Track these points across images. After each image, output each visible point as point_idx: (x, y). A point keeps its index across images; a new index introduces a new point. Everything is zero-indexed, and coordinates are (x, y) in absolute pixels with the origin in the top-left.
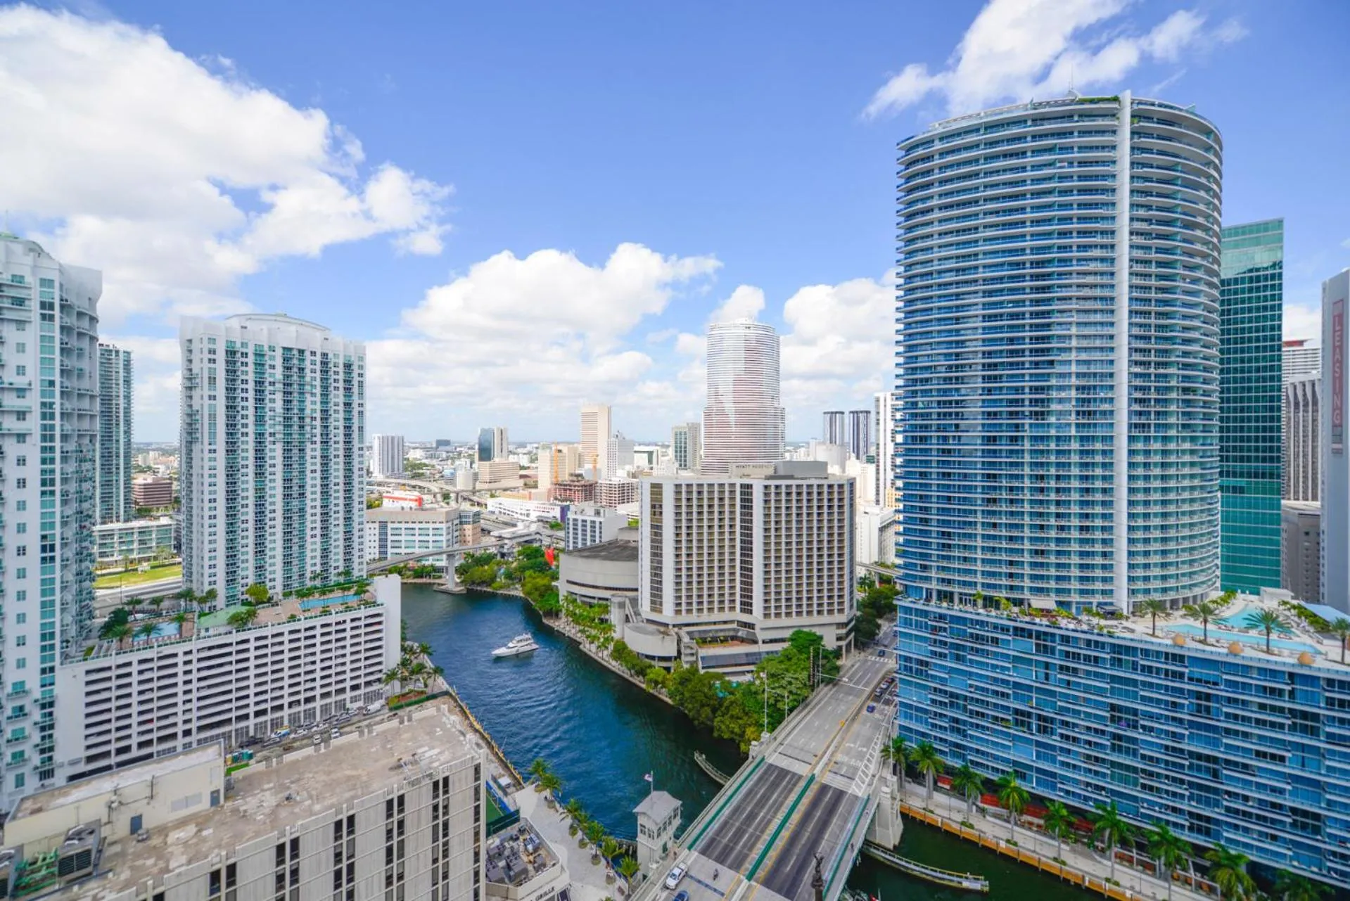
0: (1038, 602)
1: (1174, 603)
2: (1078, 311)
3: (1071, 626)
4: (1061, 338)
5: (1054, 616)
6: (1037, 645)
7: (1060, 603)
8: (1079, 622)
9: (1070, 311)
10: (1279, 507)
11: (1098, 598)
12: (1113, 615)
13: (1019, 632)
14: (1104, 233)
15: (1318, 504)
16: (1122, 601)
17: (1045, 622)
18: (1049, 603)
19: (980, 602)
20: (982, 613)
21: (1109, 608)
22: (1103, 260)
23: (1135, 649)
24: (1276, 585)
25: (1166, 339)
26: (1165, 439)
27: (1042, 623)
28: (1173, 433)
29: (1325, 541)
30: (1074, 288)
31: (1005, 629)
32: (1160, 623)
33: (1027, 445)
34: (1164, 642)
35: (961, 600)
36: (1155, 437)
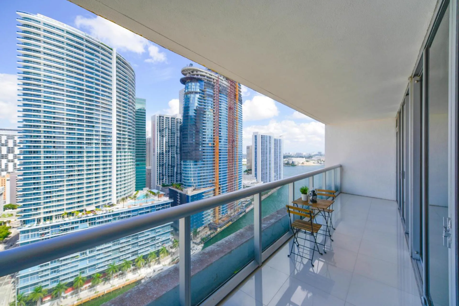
0: (89, 209)
1: (127, 198)
3: (101, 213)
4: (97, 119)
5: (94, 212)
6: (89, 223)
7: (96, 207)
8: (103, 211)
10: (145, 168)
11: (108, 202)
12: (112, 205)
13: (82, 221)
14: (109, 88)
15: (150, 167)
16: (114, 201)
17: (92, 214)
18: (93, 207)
19: (66, 216)
20: (67, 220)
21: (111, 204)
23: (119, 213)
24: (145, 187)
26: (125, 152)
27: (91, 216)
28: (126, 150)
29: (152, 175)
31: (77, 222)
32: (125, 203)
33: (85, 154)
34: (126, 209)
35: (56, 218)
36: (123, 152)
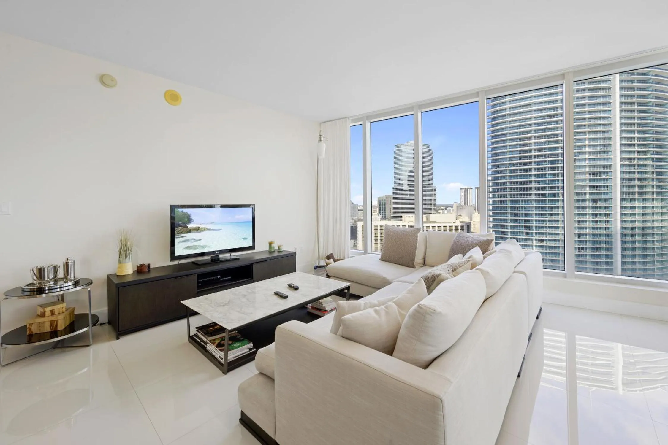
2: (590, 132)
9: (585, 132)
14: (603, 89)
22: (604, 104)
25: (645, 145)
28: (649, 197)
30: (587, 120)
